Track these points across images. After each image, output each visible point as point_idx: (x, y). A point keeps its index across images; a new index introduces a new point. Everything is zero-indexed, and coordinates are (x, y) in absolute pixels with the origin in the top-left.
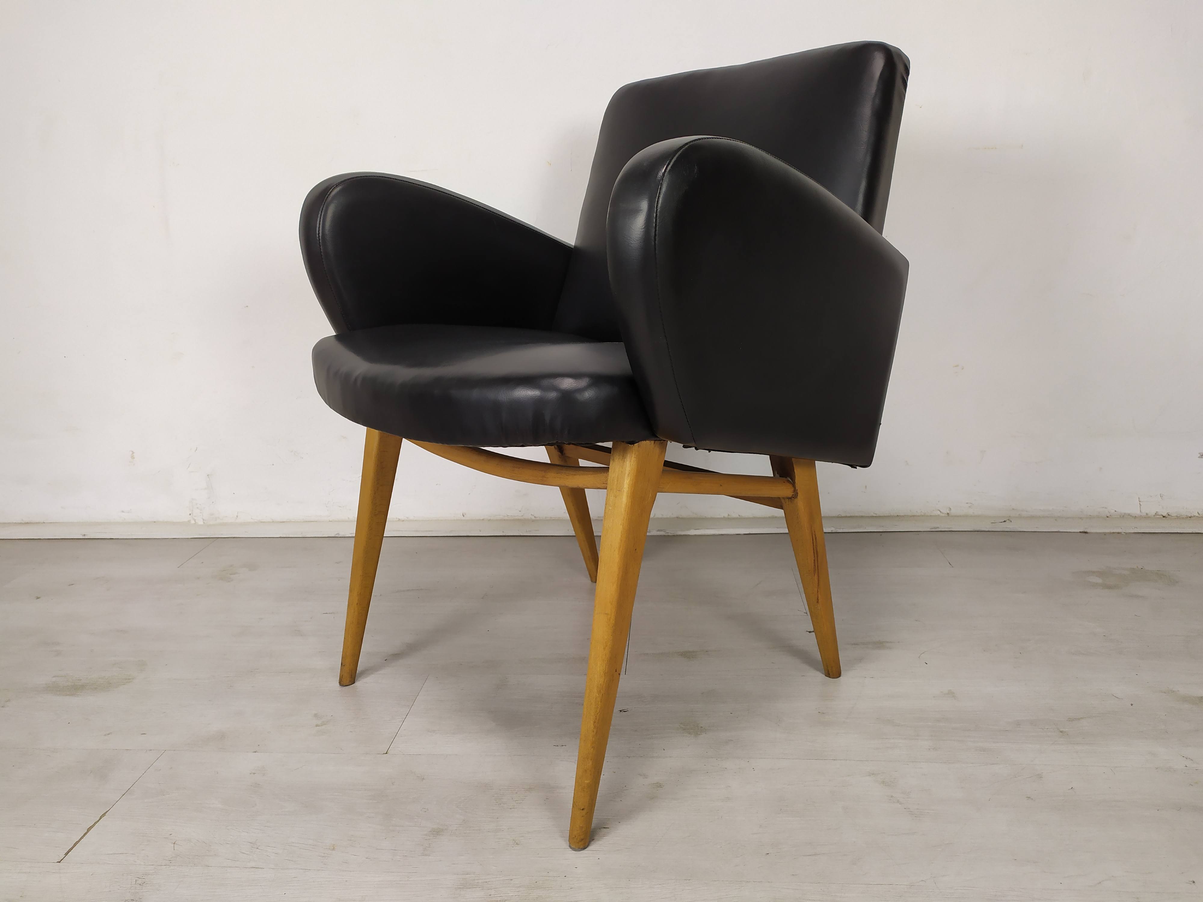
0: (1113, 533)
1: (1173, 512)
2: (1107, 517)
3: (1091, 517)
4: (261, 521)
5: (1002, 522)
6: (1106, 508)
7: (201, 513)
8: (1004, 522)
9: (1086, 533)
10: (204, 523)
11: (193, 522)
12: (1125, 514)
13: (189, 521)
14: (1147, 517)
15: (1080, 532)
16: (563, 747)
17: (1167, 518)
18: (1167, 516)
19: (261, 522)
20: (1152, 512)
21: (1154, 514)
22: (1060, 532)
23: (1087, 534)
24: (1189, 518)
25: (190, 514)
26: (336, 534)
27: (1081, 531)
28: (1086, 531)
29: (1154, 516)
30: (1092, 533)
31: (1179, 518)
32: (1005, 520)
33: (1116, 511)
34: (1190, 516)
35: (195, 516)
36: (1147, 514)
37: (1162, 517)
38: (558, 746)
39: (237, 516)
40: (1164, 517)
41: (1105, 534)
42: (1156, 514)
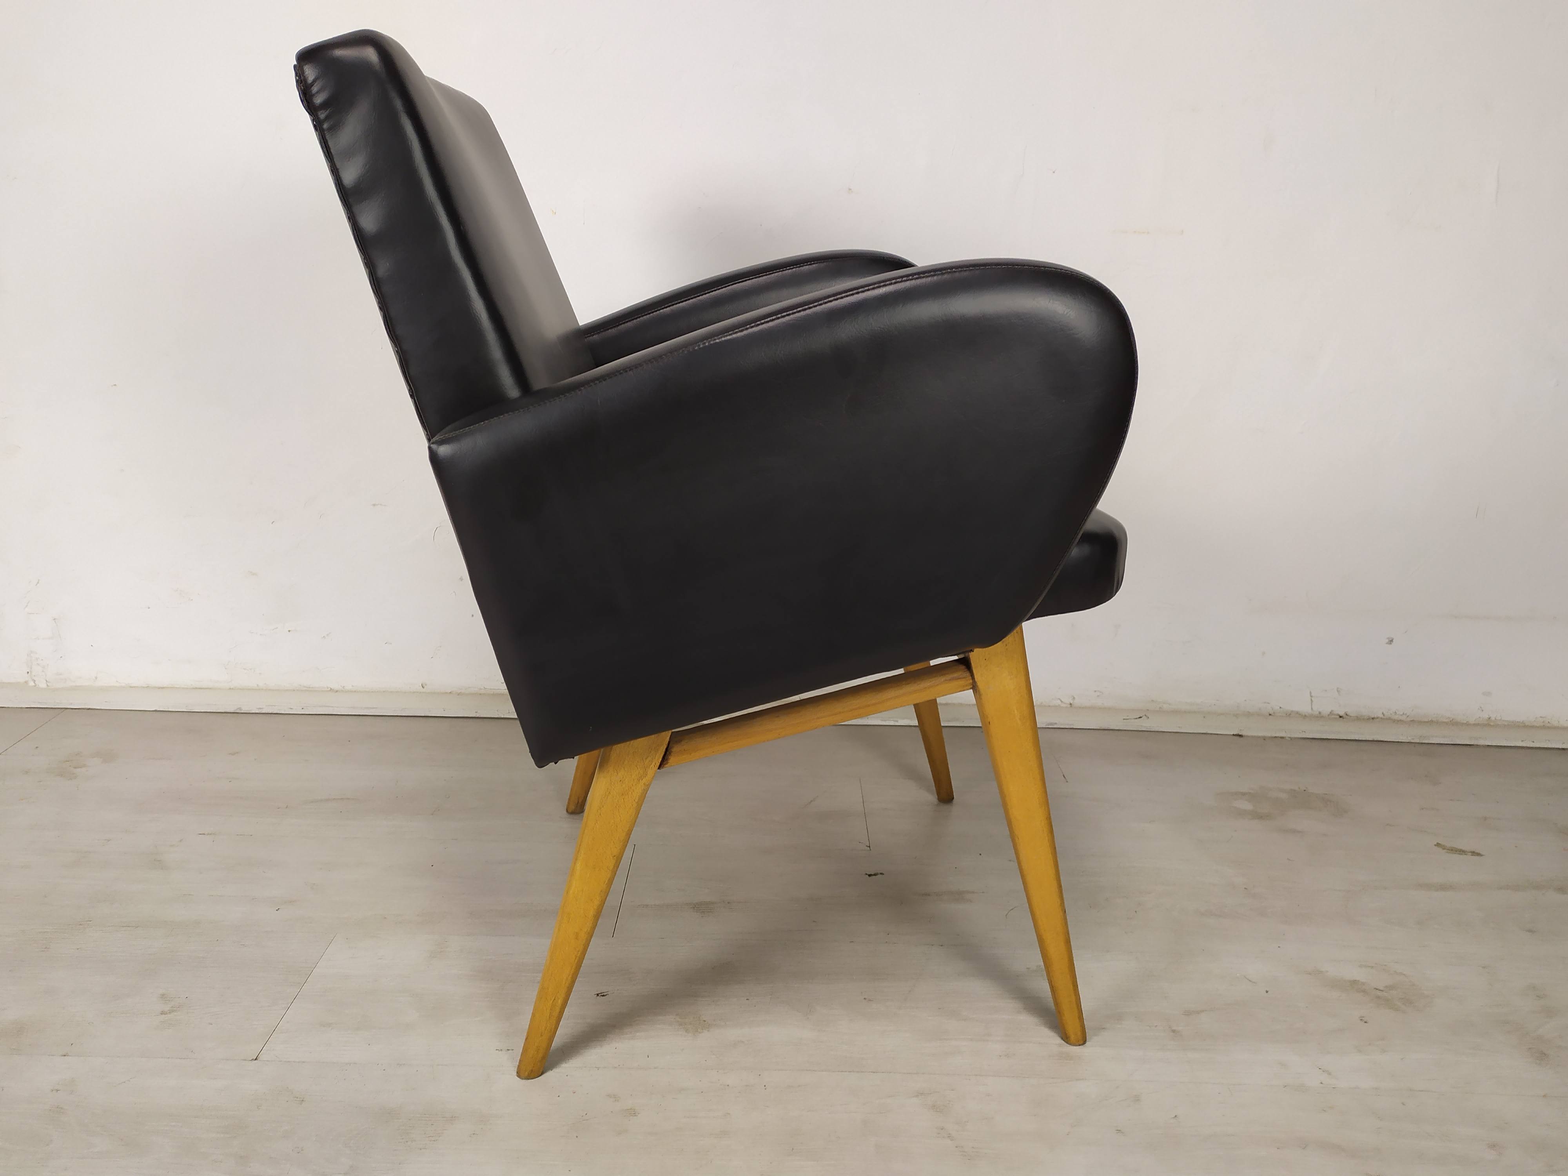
0: (1276, 737)
1: (1352, 712)
2: (1270, 715)
3: (1249, 715)
4: (131, 685)
5: (1136, 718)
6: (1268, 703)
7: (43, 671)
8: (1139, 718)
9: (1240, 736)
10: (48, 685)
11: (32, 684)
12: (1292, 711)
13: (26, 682)
14: (1319, 717)
15: (1233, 735)
16: (509, 1051)
17: (1344, 719)
18: (1345, 716)
19: (131, 687)
20: (1326, 710)
21: (1329, 713)
22: (1208, 734)
23: (1242, 739)
24: (1371, 720)
25: (28, 672)
26: (236, 710)
27: (1235, 734)
28: (1240, 734)
29: (1329, 715)
30: (1247, 736)
31: (1359, 719)
32: (1141, 716)
33: (1280, 708)
34: (1373, 717)
35: (34, 676)
36: (1320, 713)
37: (1338, 717)
38: (501, 1050)
39: (96, 678)
40: (1341, 717)
41: (1264, 738)
42: (1331, 713)
